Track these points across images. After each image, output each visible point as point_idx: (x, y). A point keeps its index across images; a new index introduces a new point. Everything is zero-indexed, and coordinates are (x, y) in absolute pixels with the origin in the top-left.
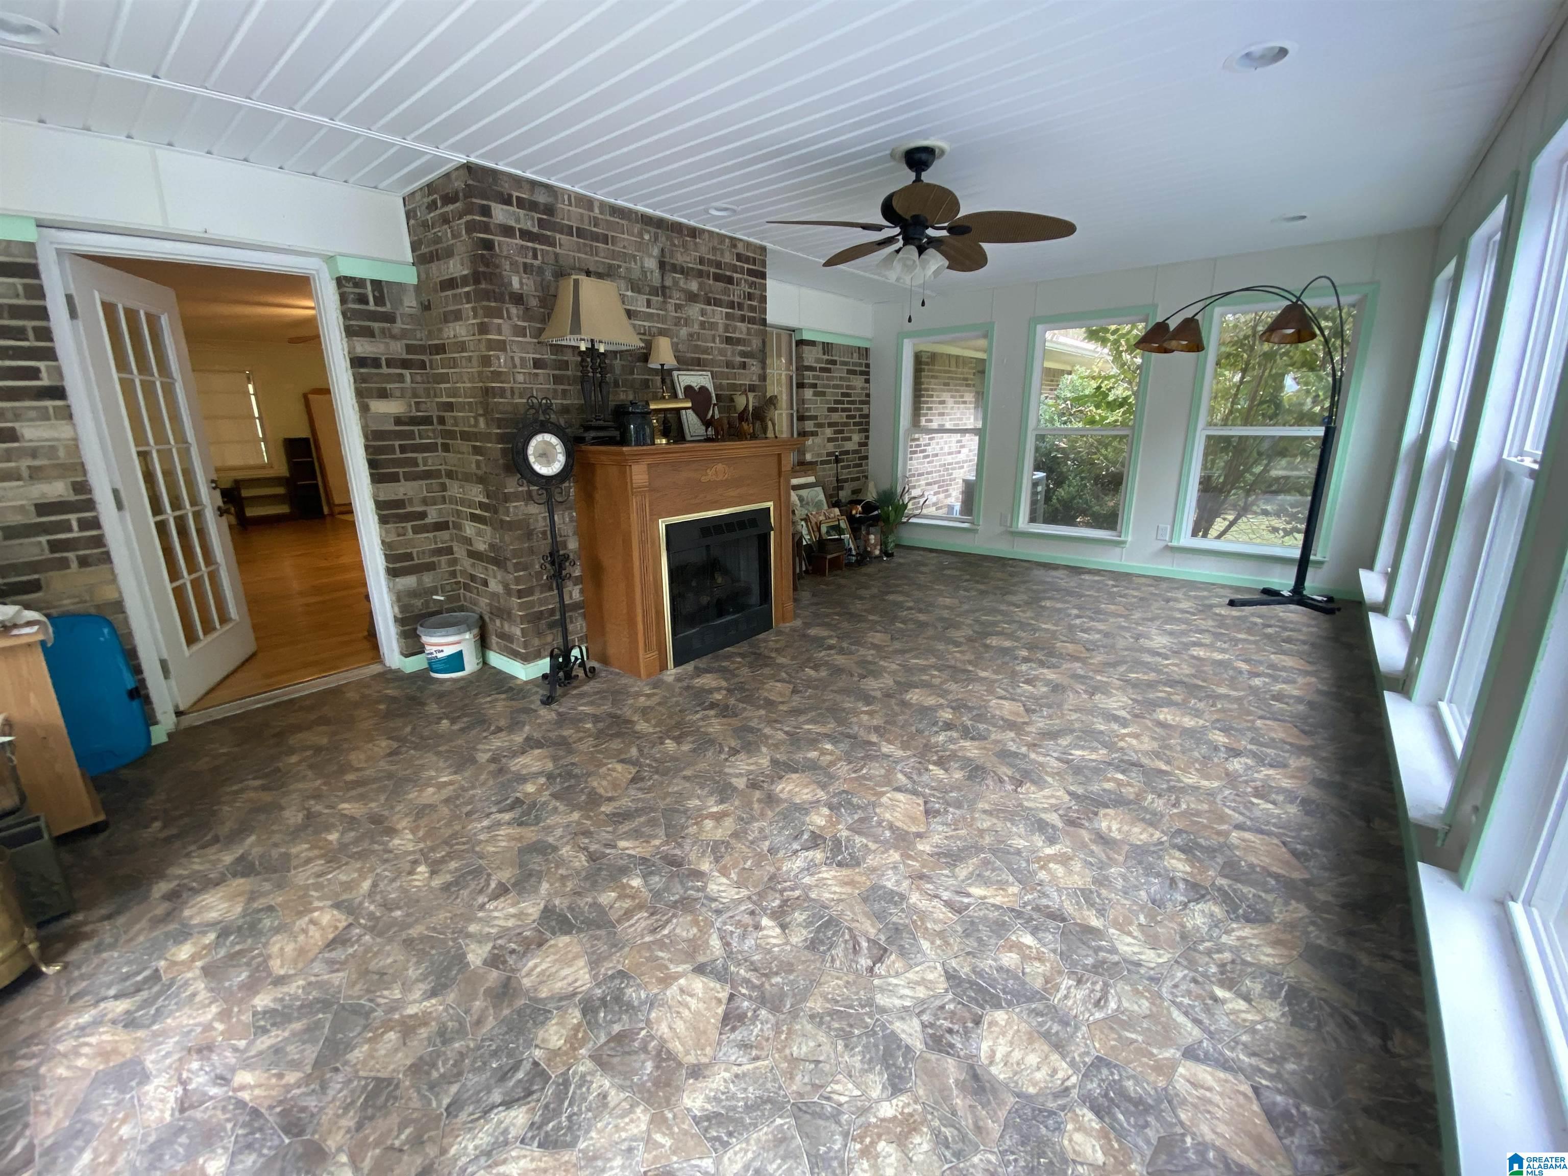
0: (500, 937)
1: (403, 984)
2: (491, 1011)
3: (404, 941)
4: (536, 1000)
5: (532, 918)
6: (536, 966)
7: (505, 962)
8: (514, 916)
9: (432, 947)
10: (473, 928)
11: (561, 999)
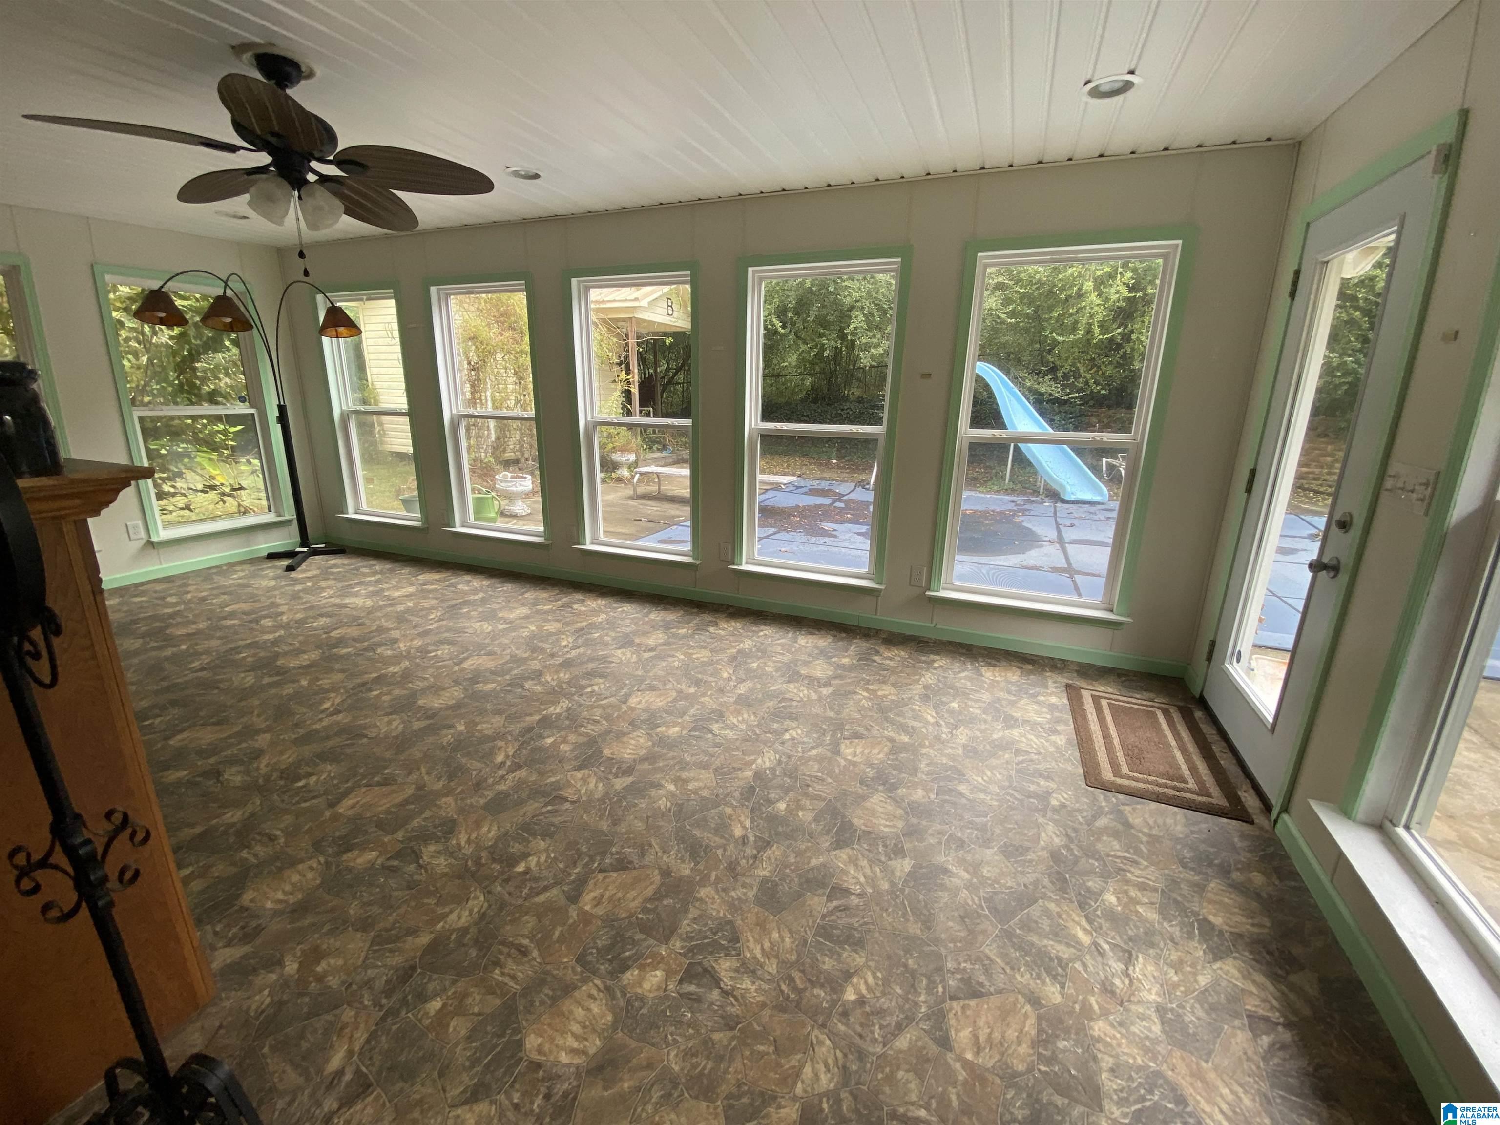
0: (880, 861)
1: (956, 896)
2: (930, 831)
3: (929, 928)
4: (907, 813)
5: (850, 852)
6: (886, 826)
7: (896, 845)
8: (856, 865)
9: (919, 901)
10: (885, 886)
11: (897, 802)
